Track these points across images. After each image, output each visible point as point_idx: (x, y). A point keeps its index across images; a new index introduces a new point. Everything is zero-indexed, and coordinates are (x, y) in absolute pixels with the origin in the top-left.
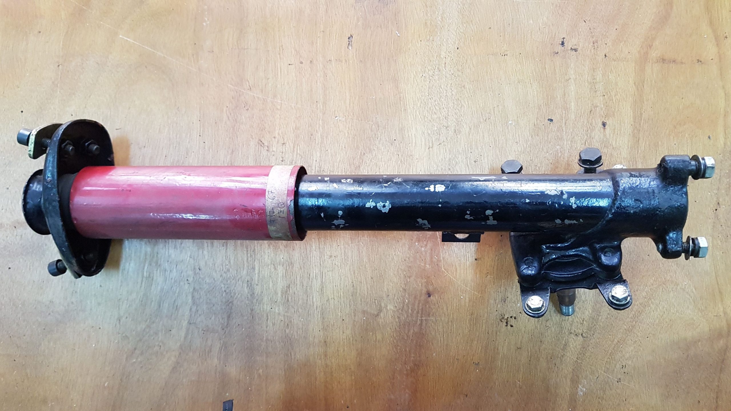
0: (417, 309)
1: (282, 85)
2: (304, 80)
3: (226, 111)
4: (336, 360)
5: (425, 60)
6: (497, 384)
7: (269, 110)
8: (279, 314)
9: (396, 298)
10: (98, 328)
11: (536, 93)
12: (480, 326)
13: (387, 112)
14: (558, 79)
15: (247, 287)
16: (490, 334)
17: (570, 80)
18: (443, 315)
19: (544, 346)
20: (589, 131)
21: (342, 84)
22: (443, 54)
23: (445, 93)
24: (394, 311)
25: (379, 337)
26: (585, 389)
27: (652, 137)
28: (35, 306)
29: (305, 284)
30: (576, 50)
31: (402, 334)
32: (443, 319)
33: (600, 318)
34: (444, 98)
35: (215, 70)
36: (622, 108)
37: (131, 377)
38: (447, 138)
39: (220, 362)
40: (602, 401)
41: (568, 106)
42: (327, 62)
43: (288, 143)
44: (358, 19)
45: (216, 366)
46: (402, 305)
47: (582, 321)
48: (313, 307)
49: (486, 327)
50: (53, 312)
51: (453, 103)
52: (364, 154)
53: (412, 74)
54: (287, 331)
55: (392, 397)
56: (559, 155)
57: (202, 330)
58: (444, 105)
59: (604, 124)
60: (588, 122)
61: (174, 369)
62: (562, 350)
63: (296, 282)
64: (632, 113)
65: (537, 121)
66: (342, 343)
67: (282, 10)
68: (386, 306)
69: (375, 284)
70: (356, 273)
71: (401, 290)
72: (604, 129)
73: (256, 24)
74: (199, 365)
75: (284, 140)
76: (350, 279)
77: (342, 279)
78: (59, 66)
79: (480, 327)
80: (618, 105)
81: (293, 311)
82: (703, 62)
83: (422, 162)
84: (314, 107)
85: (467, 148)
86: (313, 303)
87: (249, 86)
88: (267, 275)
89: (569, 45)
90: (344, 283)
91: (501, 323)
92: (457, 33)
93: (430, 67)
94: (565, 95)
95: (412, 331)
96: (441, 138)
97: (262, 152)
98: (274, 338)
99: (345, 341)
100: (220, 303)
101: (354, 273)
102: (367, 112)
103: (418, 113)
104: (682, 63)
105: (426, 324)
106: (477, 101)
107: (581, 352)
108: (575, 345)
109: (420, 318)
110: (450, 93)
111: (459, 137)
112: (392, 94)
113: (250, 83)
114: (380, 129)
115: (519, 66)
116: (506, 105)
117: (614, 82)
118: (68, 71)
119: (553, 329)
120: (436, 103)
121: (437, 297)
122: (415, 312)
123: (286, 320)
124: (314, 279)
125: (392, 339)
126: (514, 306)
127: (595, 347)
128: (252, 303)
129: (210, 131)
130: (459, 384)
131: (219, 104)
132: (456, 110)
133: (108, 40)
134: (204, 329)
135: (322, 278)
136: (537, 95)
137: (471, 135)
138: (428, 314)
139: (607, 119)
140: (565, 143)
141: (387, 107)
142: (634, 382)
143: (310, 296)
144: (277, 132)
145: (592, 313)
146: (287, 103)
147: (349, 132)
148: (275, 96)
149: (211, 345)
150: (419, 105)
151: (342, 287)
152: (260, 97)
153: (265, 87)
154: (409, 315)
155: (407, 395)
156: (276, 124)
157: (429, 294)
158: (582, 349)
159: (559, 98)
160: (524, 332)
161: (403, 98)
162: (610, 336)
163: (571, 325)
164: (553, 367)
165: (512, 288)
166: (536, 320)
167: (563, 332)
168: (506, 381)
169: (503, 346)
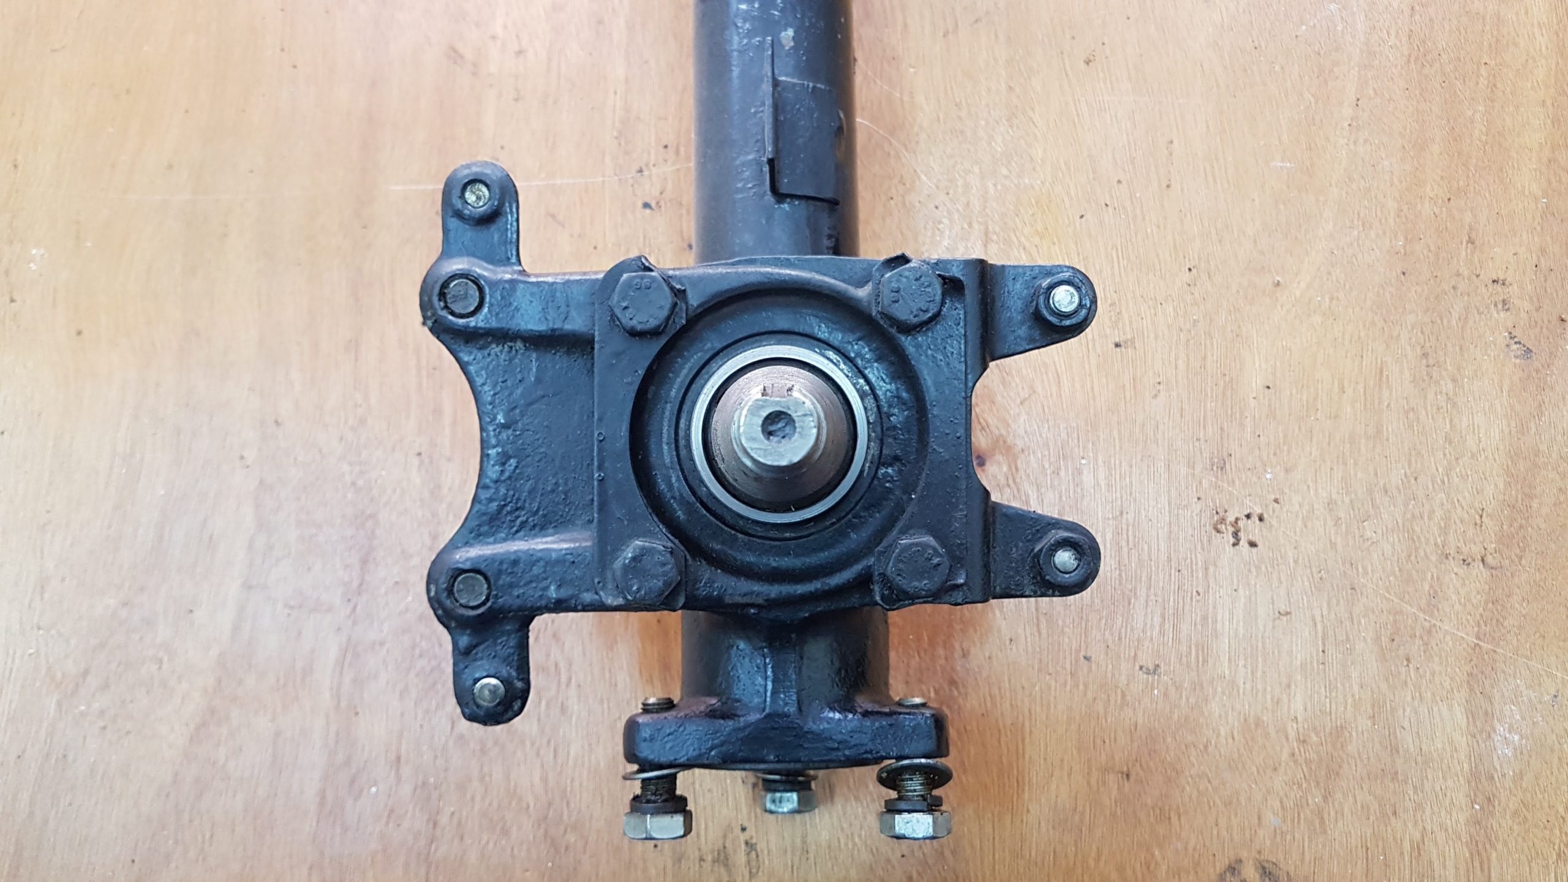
6: (1223, 733)
12: (1150, 548)
15: (419, 469)
16: (1185, 572)
19: (1363, 601)
26: (1516, 738)
33: (1535, 505)
37: (70, 760)
39: (339, 704)
45: (328, 715)
47: (1477, 517)
49: (1169, 551)
57: (286, 605)
61: (200, 731)
62: (1424, 613)
74: (274, 713)
91: (1216, 537)
100: (338, 522)
107: (1487, 614)
108: (1463, 592)
119: (1388, 548)
121: (1004, 466)
126: (1255, 479)
127: (1531, 598)
128: (434, 515)
130: (1098, 740)
134: (292, 603)
144: (501, 21)
145: (1506, 489)
149: (313, 652)
158: (1490, 605)
160: (1296, 562)
163: (1444, 531)
164: (1403, 670)
165: (1242, 425)
166: (1330, 523)
167: (1422, 554)
168: (1251, 720)
169: (1231, 613)
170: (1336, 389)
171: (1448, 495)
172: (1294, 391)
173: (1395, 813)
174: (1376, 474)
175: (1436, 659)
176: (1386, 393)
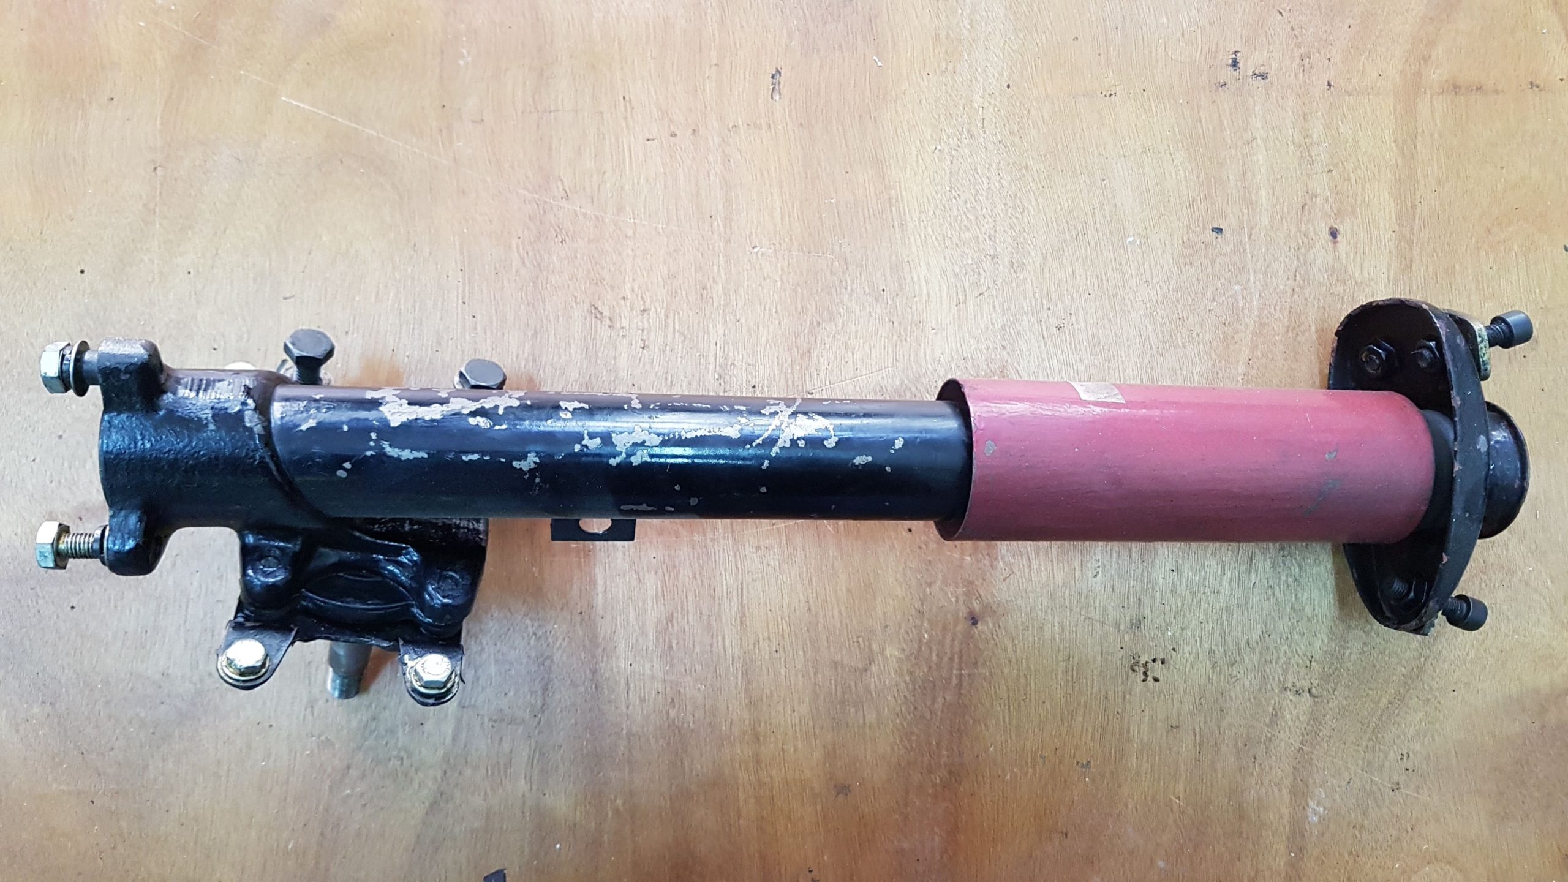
0: (949, 653)
1: (634, 183)
2: (680, 170)
3: (518, 248)
4: (781, 770)
5: (939, 116)
6: (1130, 807)
7: (610, 240)
8: (653, 678)
9: (902, 630)
10: (268, 725)
11: (1182, 173)
12: (1087, 683)
13: (863, 229)
14: (1229, 141)
15: (581, 623)
16: (1110, 698)
17: (1254, 143)
18: (1007, 662)
19: (1228, 719)
20: (1303, 250)
21: (762, 174)
22: (978, 101)
23: (985, 183)
24: (899, 660)
25: (871, 717)
26: (1322, 809)
27: (1440, 254)
28: (130, 685)
29: (705, 611)
30: (1264, 76)
31: (920, 708)
32: (1006, 671)
33: (1347, 654)
34: (984, 194)
35: (490, 162)
36: (1372, 196)
37: (342, 827)
38: (994, 281)
39: (531, 789)
40: (1360, 832)
41: (1253, 196)
42: (729, 130)
43: (653, 309)
44: (790, 36)
45: (523, 796)
46: (916, 646)
47: (1308, 662)
48: (726, 659)
49: (1100, 685)
50: (169, 696)
51: (1005, 204)
52: (819, 323)
53: (913, 148)
54: (673, 713)
55: (906, 845)
56: (1241, 304)
57: (490, 720)
58: (984, 210)
59: (1334, 234)
60: (1299, 230)
61: (434, 807)
62: (1268, 726)
63: (685, 606)
64: (1393, 205)
65: (1188, 233)
66: (790, 733)
67: (626, 22)
68: (882, 651)
69: (857, 602)
70: (814, 580)
71: (914, 612)
72: (1335, 243)
73: (571, 57)
74: (486, 793)
75: (644, 303)
76: (801, 595)
77: (785, 596)
78: (155, 169)
79: (1087, 686)
80: (1363, 189)
81: (683, 670)
82: (1542, 86)
83: (944, 334)
84: (707, 229)
85: (1039, 300)
86: (724, 648)
87: (564, 190)
88: (624, 596)
89: (1248, 66)
90: (790, 604)
91: (1132, 675)
92: (1006, 53)
93: (951, 130)
94: (1245, 173)
95: (940, 700)
96: (982, 280)
97: (599, 331)
98: (645, 729)
99: (798, 728)
100: (525, 661)
101: (810, 582)
102: (821, 233)
103: (930, 230)
104: (1496, 92)
105: (970, 685)
106: (1056, 197)
107: (1309, 728)
108: (1294, 713)
109: (958, 672)
110: (997, 184)
111: (1021, 277)
112: (872, 190)
113: (566, 184)
114: (850, 269)
115: (1144, 117)
116: (1120, 204)
117: (1350, 140)
118: (176, 179)
119: (1247, 683)
120: (968, 205)
121: (990, 624)
122: (946, 659)
123: (668, 689)
124: (725, 599)
125: (898, 721)
126: (1160, 635)
127: (1339, 717)
128: (594, 656)
129: (485, 291)
130: (1048, 811)
131: (502, 232)
132: (1011, 218)
133: (257, 108)
134: (494, 718)
135: (742, 595)
136: (1186, 176)
137: (1046, 271)
138: (974, 660)
139: (1338, 221)
140: (1252, 278)
141: (862, 219)
142: (1430, 789)
143: (717, 636)
144: (629, 285)
145: (1328, 642)
146: (646, 223)
147: (784, 278)
148: (620, 209)
149: (511, 752)
150: (931, 213)
151: (786, 613)
152: (589, 212)
153: (599, 191)
154: (934, 667)
155: (937, 839)
156: (625, 269)
157: (973, 618)
158: (1312, 722)
159: (1233, 183)
160: (1185, 691)
161: (897, 200)
162: (1371, 692)
163: (1285, 672)
164: (1251, 765)
165: (1153, 597)
166: (1209, 665)
167: (1269, 687)
168: (1149, 799)
169: (1140, 725)
170: (1219, 572)
171: (1290, 646)
172: (1190, 574)
173: (1239, 859)
174: (1242, 632)
175: (1274, 758)
176: (1253, 576)
